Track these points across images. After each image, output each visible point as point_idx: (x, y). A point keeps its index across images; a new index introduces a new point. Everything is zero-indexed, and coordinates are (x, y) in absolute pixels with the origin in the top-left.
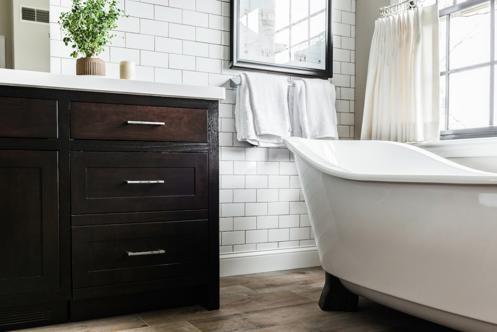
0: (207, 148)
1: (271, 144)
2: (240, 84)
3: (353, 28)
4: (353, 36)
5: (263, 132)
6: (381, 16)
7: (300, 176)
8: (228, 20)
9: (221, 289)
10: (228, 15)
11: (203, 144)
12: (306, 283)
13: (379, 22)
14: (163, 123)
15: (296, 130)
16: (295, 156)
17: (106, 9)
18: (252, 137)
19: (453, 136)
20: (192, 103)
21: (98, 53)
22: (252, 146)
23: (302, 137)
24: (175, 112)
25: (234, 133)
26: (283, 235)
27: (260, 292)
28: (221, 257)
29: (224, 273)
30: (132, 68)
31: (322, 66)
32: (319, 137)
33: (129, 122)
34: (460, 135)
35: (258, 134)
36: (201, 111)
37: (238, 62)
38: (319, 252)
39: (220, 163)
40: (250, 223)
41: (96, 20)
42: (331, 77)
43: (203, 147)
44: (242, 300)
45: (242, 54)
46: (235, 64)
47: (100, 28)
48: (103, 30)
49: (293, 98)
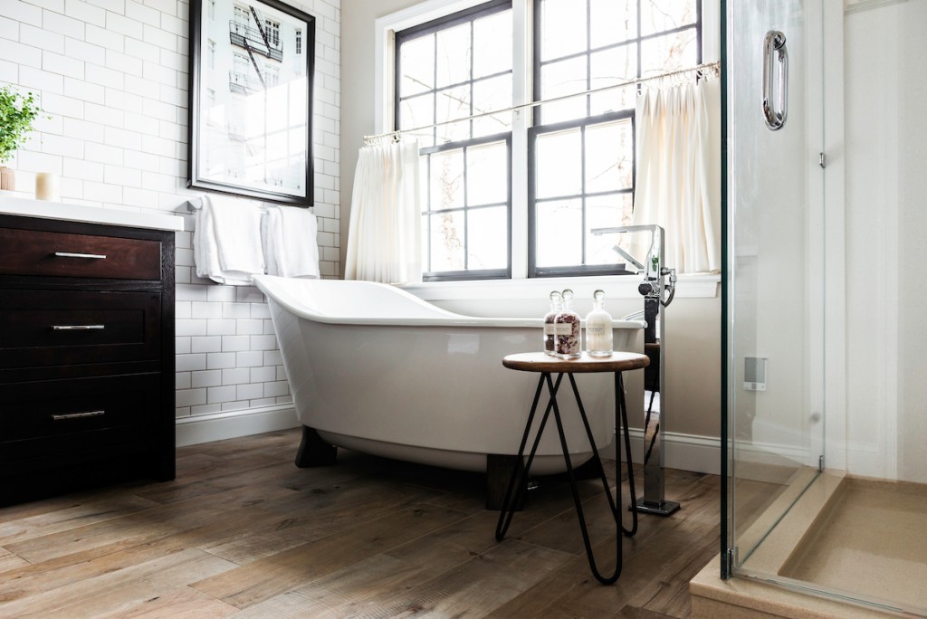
0: (160, 287)
1: (240, 282)
2: (201, 209)
3: (337, 151)
4: (338, 160)
5: (229, 269)
6: (364, 145)
7: (273, 321)
8: (185, 129)
9: (177, 460)
10: (186, 123)
11: (155, 282)
12: (283, 444)
13: (363, 151)
14: (105, 257)
15: (271, 267)
16: (268, 299)
17: (19, 105)
18: (216, 274)
19: (436, 278)
20: (141, 233)
21: (5, 159)
22: (217, 283)
23: (278, 275)
24: (118, 243)
25: (193, 267)
26: (256, 391)
27: (227, 458)
28: (177, 422)
29: (182, 442)
30: (54, 184)
31: (302, 193)
32: (298, 275)
33: (57, 254)
34: (443, 277)
35: (224, 269)
36: (152, 243)
37: (198, 181)
38: (297, 410)
39: (177, 303)
40: (214, 378)
41: (5, 119)
42: (312, 205)
43: (156, 286)
44: (203, 468)
45: (202, 172)
46: (194, 183)
47: (9, 129)
48: (13, 132)
49: (267, 228)
